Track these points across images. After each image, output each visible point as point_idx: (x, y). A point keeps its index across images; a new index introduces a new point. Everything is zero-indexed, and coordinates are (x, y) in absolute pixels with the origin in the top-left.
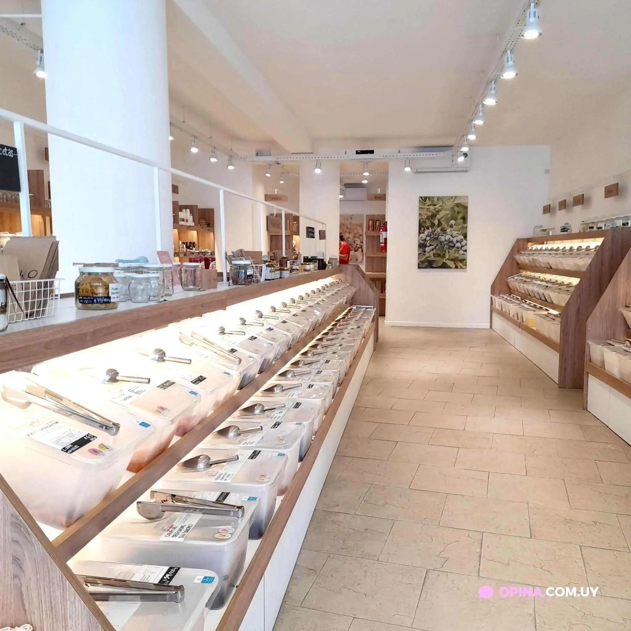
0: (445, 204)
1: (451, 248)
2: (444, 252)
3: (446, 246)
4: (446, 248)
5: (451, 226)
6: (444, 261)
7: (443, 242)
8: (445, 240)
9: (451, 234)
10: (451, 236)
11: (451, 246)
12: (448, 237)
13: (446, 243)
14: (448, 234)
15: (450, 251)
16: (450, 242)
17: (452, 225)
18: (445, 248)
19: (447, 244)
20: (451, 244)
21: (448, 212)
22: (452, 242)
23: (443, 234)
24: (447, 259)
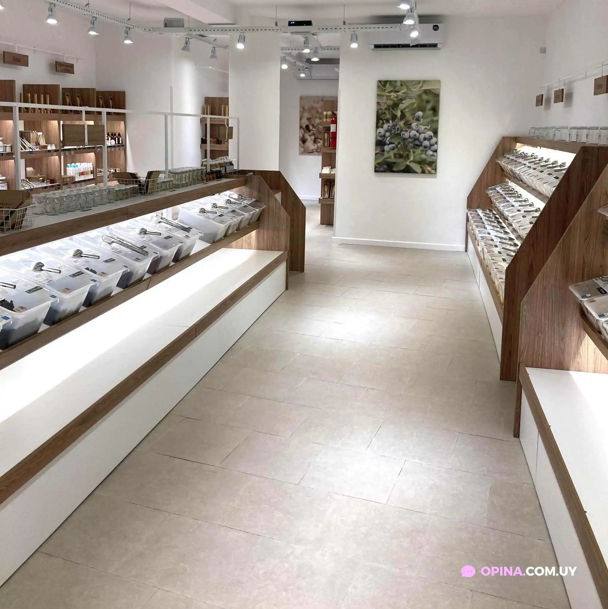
0: (410, 90)
1: (416, 147)
2: (407, 153)
3: (410, 144)
4: (411, 147)
5: (418, 119)
6: (408, 163)
7: (406, 139)
8: (410, 137)
9: (417, 129)
10: (417, 131)
11: (417, 145)
12: (413, 133)
13: (410, 140)
14: (413, 130)
15: (415, 150)
16: (415, 140)
17: (419, 117)
18: (408, 147)
19: (411, 142)
20: (417, 142)
21: (414, 101)
22: (418, 139)
23: (407, 130)
24: (412, 161)
